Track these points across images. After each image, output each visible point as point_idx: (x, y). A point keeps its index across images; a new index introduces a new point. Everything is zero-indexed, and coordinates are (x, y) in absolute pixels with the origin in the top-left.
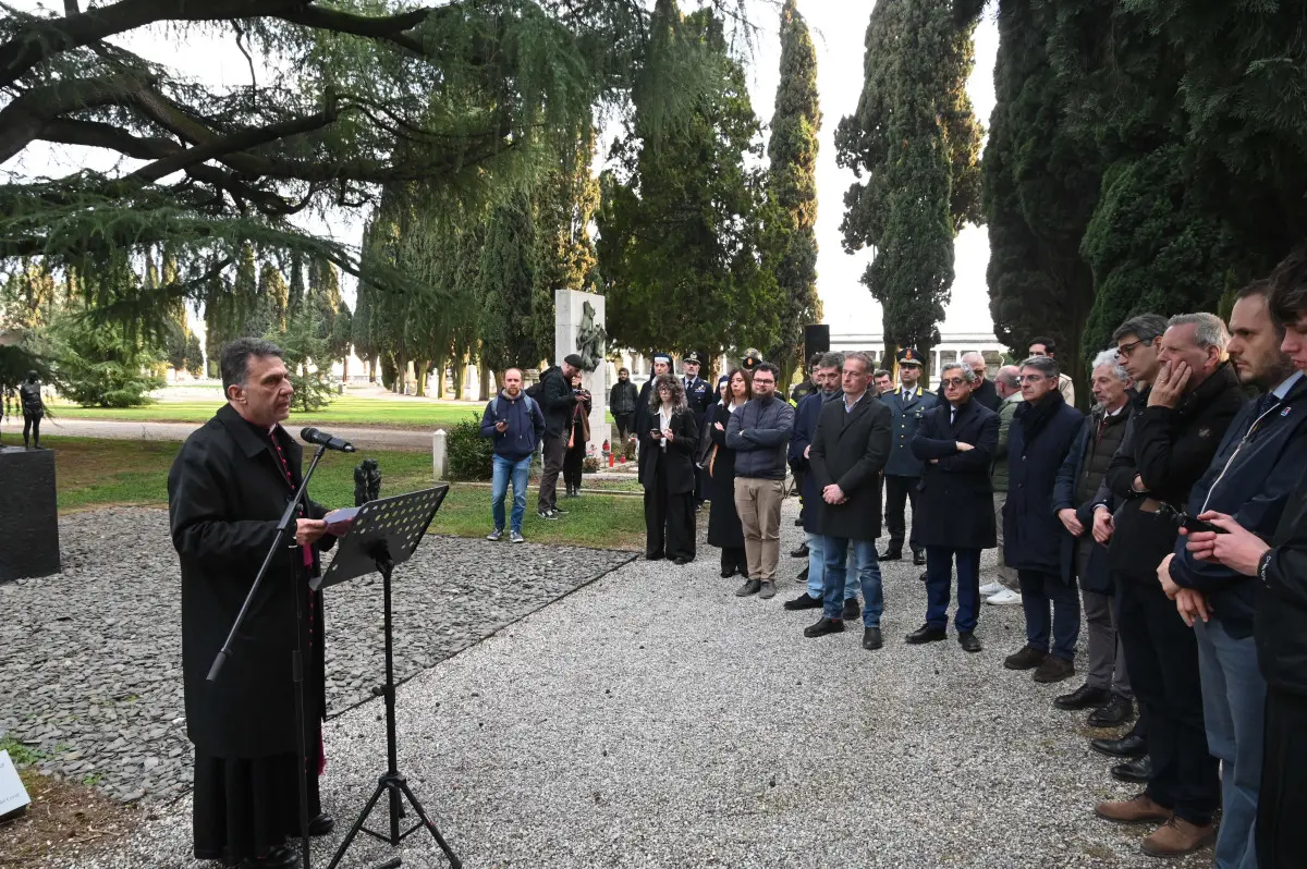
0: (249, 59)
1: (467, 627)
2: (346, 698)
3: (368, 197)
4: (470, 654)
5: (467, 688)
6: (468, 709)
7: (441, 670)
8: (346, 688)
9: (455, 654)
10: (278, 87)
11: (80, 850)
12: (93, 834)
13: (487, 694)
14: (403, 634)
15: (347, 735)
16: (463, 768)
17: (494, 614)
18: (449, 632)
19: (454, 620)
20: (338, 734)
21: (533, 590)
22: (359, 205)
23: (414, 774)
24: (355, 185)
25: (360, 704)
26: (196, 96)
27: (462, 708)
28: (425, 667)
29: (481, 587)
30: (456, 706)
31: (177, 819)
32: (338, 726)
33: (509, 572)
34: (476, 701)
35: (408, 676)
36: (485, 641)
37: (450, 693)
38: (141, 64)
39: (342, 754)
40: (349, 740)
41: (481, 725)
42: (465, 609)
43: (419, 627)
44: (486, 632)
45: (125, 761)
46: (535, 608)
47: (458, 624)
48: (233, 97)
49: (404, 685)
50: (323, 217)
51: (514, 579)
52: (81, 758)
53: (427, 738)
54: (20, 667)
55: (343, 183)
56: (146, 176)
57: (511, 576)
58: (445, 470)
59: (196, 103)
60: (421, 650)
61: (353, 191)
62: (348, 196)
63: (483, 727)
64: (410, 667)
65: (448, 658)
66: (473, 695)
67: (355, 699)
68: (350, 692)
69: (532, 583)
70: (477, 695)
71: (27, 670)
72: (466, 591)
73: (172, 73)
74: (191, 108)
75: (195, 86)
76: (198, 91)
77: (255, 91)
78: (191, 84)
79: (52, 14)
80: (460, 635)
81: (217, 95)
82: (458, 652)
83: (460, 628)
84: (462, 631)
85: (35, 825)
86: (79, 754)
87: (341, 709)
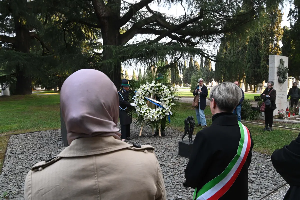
0: (184, 8)
3: (214, 39)
10: (191, 14)
22: (212, 41)
38: (161, 14)
48: (181, 18)
50: (203, 46)
55: (208, 36)
61: (210, 38)
73: (168, 16)
74: (172, 23)
75: (173, 17)
76: (173, 19)
77: (186, 16)
78: (171, 17)
79: (136, 2)
81: (177, 19)
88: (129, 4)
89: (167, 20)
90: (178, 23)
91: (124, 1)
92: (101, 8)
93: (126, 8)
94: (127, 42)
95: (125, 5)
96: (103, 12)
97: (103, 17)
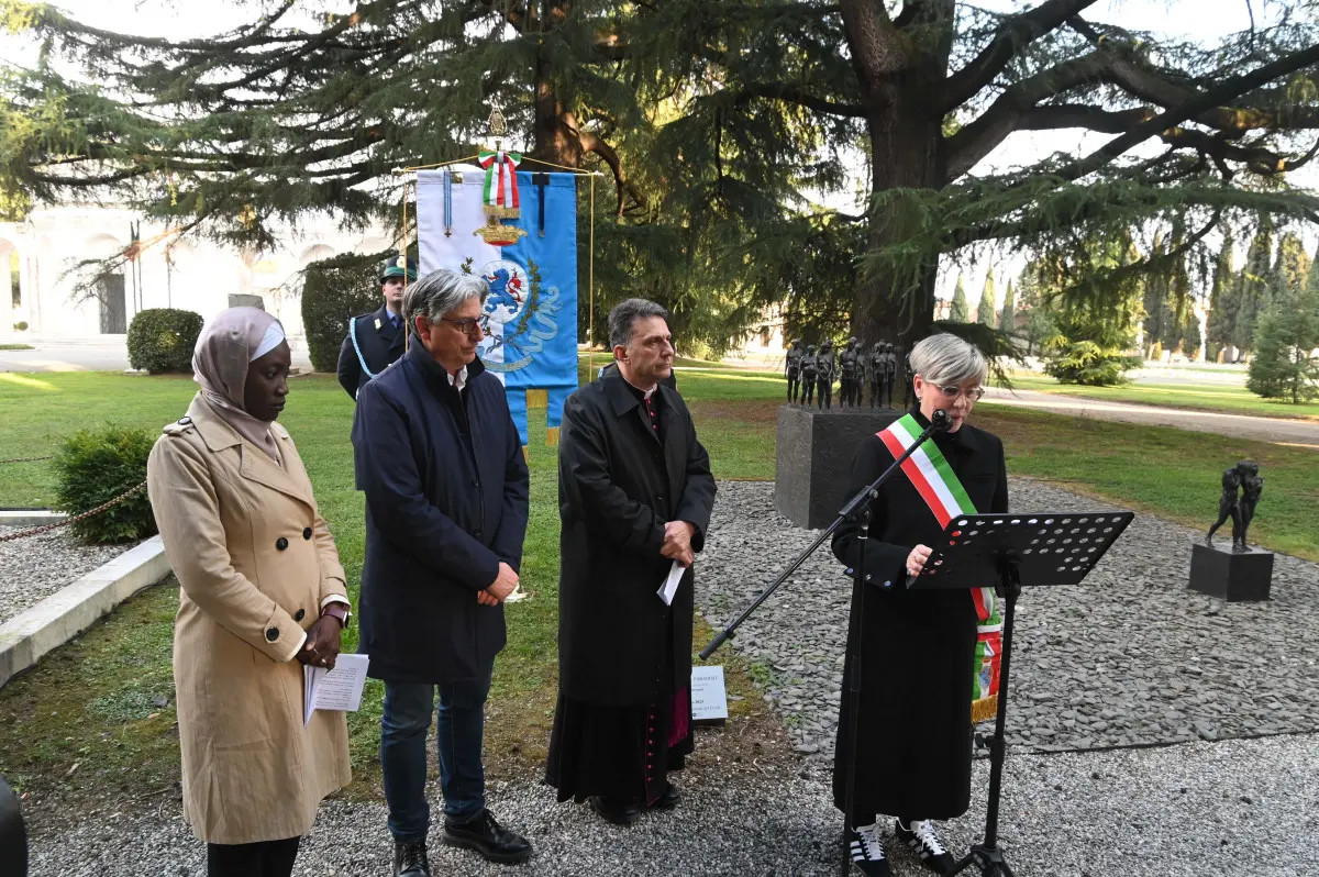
1: (1305, 706)
2: (1076, 737)
4: (1283, 744)
5: (1241, 787)
6: (1223, 814)
7: (1222, 749)
8: (1085, 727)
9: (1260, 736)
10: (1283, 24)
11: (733, 776)
12: (753, 766)
13: (1267, 807)
14: (1206, 687)
15: (1044, 780)
18: (1271, 705)
19: (1294, 692)
20: (1034, 774)
23: (1082, 862)
25: (1088, 750)
26: (1187, 56)
27: (1216, 809)
28: (1202, 737)
30: (1209, 804)
31: (821, 787)
32: (1041, 765)
34: (1243, 809)
35: (1173, 740)
37: (1214, 784)
40: (1041, 786)
41: (1224, 843)
43: (1235, 685)
45: (827, 714)
47: (1294, 699)
48: (1227, 47)
49: (1158, 750)
52: (799, 697)
53: (1135, 826)
54: (824, 602)
59: (1184, 65)
60: (1215, 714)
63: (1225, 848)
64: (1183, 731)
65: (1245, 738)
66: (1244, 799)
67: (1085, 743)
68: (1086, 733)
70: (1249, 801)
71: (827, 607)
73: (1160, 38)
74: (1179, 72)
75: (1185, 45)
76: (1187, 50)
77: (1253, 35)
78: (1180, 44)
80: (1287, 714)
81: (1210, 49)
82: (1265, 735)
83: (1295, 705)
84: (1296, 710)
85: (724, 739)
86: (800, 692)
87: (1058, 748)
88: (994, 15)
89: (1154, 59)
90: (1209, 70)
91: (974, 8)
92: (875, 40)
93: (978, 35)
94: (970, 167)
95: (977, 22)
96: (882, 56)
97: (881, 73)
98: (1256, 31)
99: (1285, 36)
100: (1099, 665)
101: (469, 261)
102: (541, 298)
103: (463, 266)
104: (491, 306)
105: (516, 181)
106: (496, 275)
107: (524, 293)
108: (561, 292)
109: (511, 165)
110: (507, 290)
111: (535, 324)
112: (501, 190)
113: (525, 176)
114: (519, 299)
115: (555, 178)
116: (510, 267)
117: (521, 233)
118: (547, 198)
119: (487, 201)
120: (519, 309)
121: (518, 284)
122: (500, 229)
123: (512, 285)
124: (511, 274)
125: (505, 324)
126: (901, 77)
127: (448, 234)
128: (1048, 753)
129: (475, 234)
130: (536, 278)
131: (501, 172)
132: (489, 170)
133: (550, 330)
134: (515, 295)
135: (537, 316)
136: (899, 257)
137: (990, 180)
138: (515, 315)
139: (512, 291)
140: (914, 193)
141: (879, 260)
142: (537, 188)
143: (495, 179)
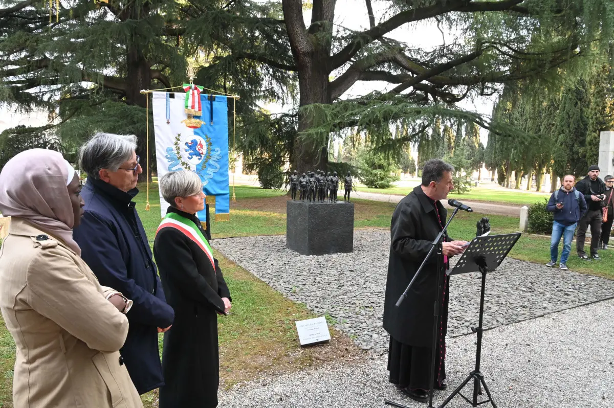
0: (443, 33)
1: (528, 309)
2: (461, 330)
3: (496, 90)
4: (528, 323)
5: (523, 340)
6: (523, 351)
7: (511, 328)
8: (462, 325)
9: (520, 321)
10: (455, 43)
12: (350, 358)
13: (535, 346)
15: (459, 348)
16: (516, 380)
17: (545, 305)
18: (517, 310)
19: (521, 304)
20: (455, 346)
21: (569, 297)
22: (491, 94)
23: (489, 375)
24: (490, 85)
25: (468, 334)
26: (419, 53)
27: (520, 349)
28: (502, 324)
29: (539, 290)
30: (517, 348)
31: (382, 362)
32: (455, 342)
33: (557, 285)
34: (528, 348)
35: (493, 327)
36: (537, 319)
37: (514, 341)
38: (398, 43)
39: (455, 356)
40: (459, 350)
41: (529, 361)
42: (529, 300)
43: (502, 304)
44: (539, 314)
45: (366, 332)
46: (570, 307)
47: (523, 307)
48: (435, 51)
49: (490, 330)
50: (473, 102)
51: (559, 289)
52: (350, 327)
53: (499, 360)
54: (335, 287)
55: (483, 85)
56: (397, 91)
57: (557, 287)
58: (526, 227)
59: (419, 57)
60: (501, 315)
61: (488, 88)
62: (486, 91)
63: (530, 363)
64: (495, 322)
65: (516, 323)
66: (527, 345)
67: (465, 331)
68: (463, 328)
69: (570, 293)
70: (529, 345)
71: (337, 288)
72: (530, 290)
73: (410, 46)
74: (416, 60)
75: (419, 49)
76: (420, 51)
78: (417, 49)
79: (365, 29)
80: (524, 312)
81: (428, 52)
82: (521, 321)
83: (524, 309)
84: (525, 311)
85: (331, 348)
86: (350, 325)
87: (457, 334)
88: (352, 31)
89: (407, 53)
90: (427, 59)
91: (344, 27)
92: (300, 37)
93: (345, 39)
94: (340, 96)
95: (345, 34)
96: (304, 45)
97: (304, 52)
98: (445, 46)
99: (455, 49)
100: (453, 301)
101: (179, 135)
102: (212, 153)
103: (176, 138)
104: (190, 157)
105: (200, 99)
106: (192, 142)
107: (204, 150)
108: (221, 150)
109: (198, 91)
110: (197, 149)
111: (210, 165)
112: (193, 102)
113: (204, 96)
114: (202, 154)
115: (217, 97)
116: (198, 139)
117: (203, 123)
118: (214, 107)
119: (187, 107)
120: (202, 158)
121: (202, 147)
122: (193, 120)
123: (199, 147)
124: (199, 142)
125: (196, 165)
126: (311, 54)
127: (168, 123)
128: (455, 337)
129: (182, 123)
130: (210, 144)
131: (193, 94)
132: (188, 93)
133: (216, 168)
134: (200, 152)
135: (211, 162)
136: (317, 134)
137: (348, 101)
138: (201, 160)
139: (199, 150)
140: (322, 105)
141: (309, 135)
142: (209, 102)
143: (190, 97)
